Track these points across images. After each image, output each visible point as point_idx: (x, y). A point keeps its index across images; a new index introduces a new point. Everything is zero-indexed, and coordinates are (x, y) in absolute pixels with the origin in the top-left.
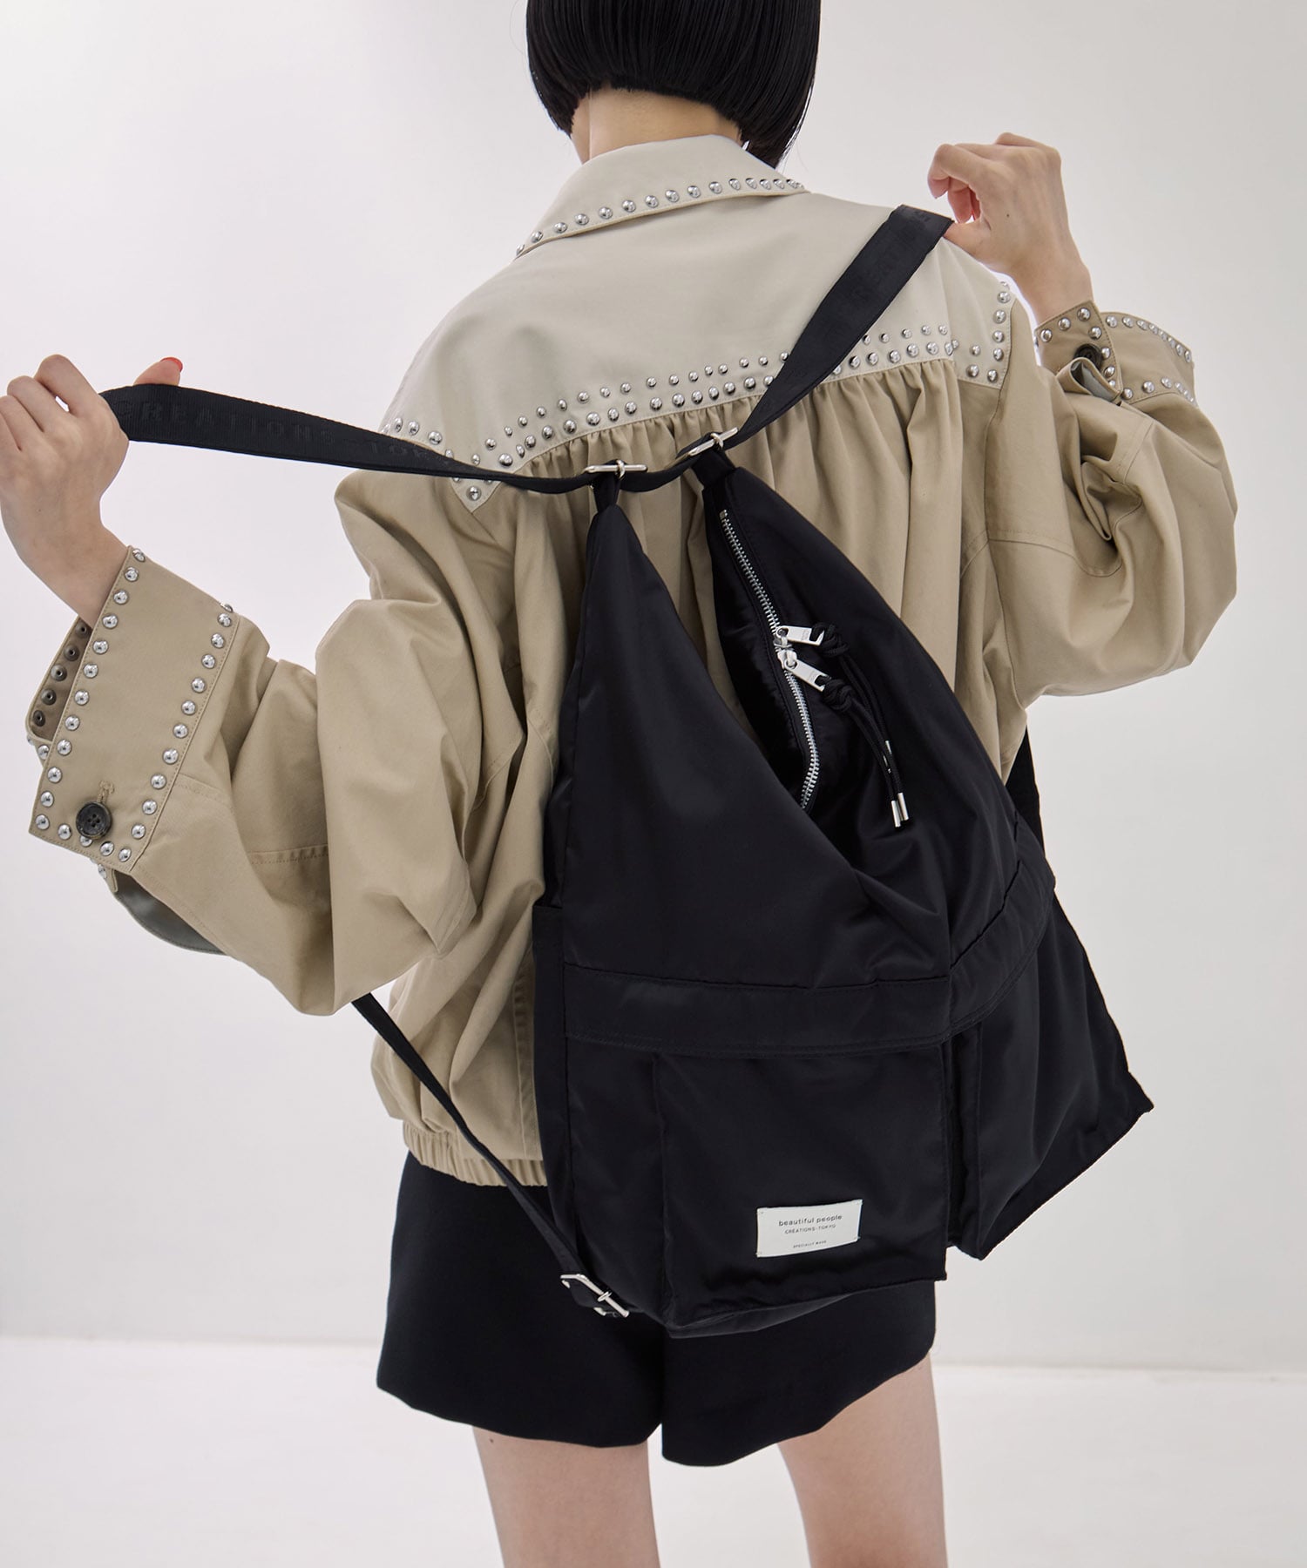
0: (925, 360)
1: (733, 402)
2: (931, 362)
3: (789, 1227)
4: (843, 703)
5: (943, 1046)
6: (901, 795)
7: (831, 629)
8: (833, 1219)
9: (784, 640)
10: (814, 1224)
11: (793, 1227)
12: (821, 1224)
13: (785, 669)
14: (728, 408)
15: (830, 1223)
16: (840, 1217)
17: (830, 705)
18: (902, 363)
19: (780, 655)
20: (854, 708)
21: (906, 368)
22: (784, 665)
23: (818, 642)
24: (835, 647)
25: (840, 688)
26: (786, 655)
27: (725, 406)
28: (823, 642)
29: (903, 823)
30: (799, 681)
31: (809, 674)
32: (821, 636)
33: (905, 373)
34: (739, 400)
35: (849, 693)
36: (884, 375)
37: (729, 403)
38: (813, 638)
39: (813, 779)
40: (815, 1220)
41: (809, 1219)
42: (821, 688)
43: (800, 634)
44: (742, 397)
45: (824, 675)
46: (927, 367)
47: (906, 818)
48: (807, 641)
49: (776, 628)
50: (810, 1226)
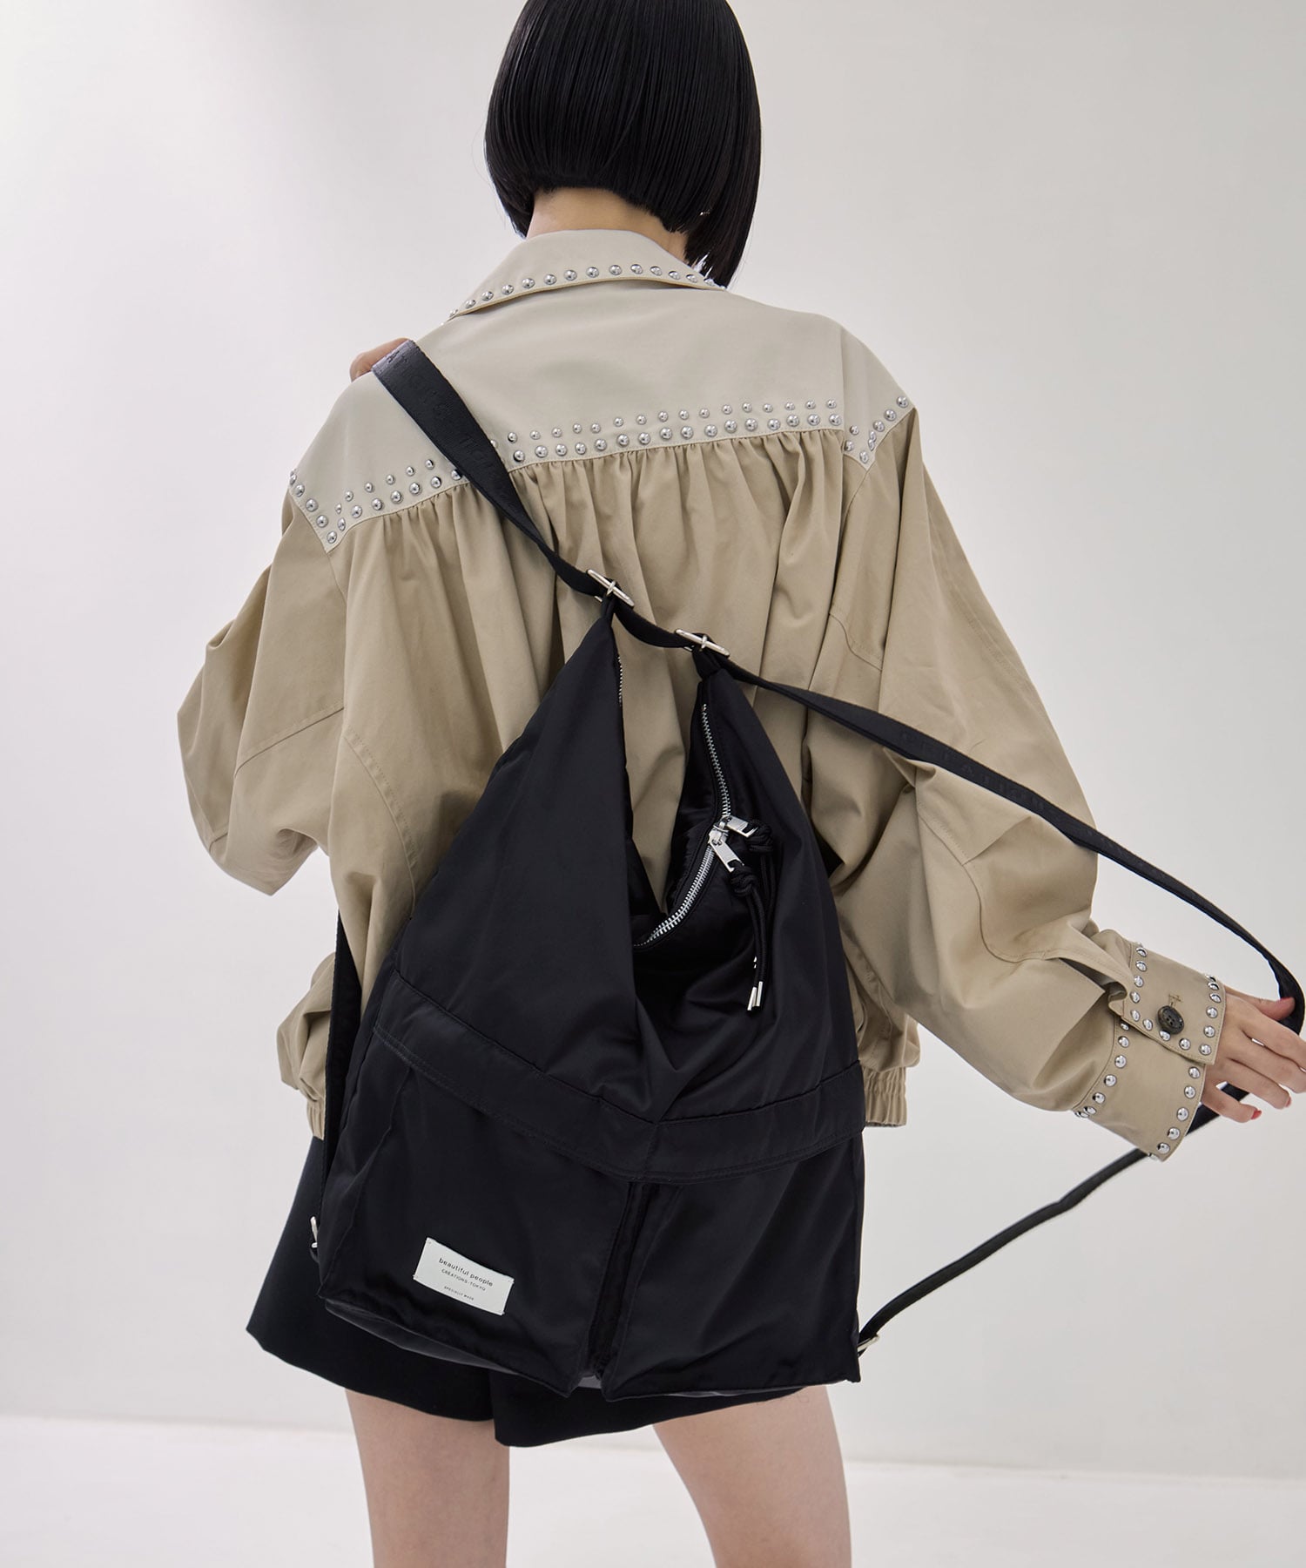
0: (804, 430)
1: (604, 457)
2: (810, 432)
3: (446, 1268)
4: (744, 888)
6: (761, 983)
7: (763, 829)
8: (484, 1282)
9: (724, 825)
10: (467, 1277)
11: (449, 1269)
12: (473, 1280)
13: (709, 844)
14: (598, 465)
15: (481, 1284)
16: (491, 1284)
18: (780, 430)
19: (713, 834)
20: (751, 895)
21: (785, 436)
22: (710, 842)
23: (747, 835)
25: (745, 875)
26: (717, 835)
27: (594, 461)
28: (750, 837)
30: (716, 858)
31: (727, 855)
32: (752, 831)
33: (782, 441)
34: (611, 456)
35: (751, 882)
36: (762, 440)
37: (600, 458)
38: (745, 831)
39: (670, 926)
40: (469, 1275)
41: (466, 1270)
42: (731, 870)
43: (738, 826)
44: (613, 453)
45: (738, 859)
46: (806, 437)
47: (758, 1005)
48: (740, 832)
49: (726, 815)
50: (463, 1276)
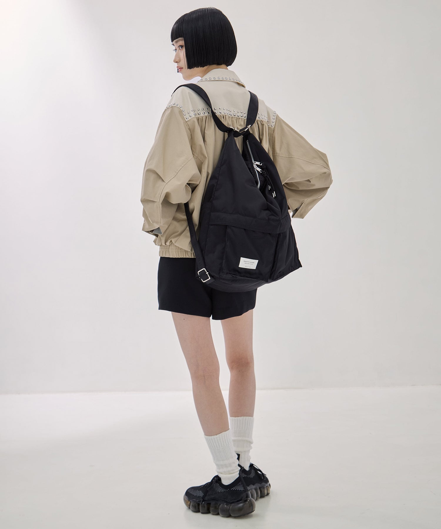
3: (245, 262)
5: (277, 234)
6: (274, 192)
7: (264, 163)
8: (253, 263)
9: (255, 164)
15: (252, 263)
17: (262, 175)
19: (254, 166)
20: (266, 176)
22: (255, 167)
23: (261, 165)
24: (264, 166)
25: (264, 172)
26: (255, 166)
29: (275, 197)
30: (257, 170)
31: (259, 170)
38: (260, 164)
39: (259, 186)
42: (261, 172)
45: (262, 170)
47: (275, 196)
48: (259, 164)
49: (254, 161)
